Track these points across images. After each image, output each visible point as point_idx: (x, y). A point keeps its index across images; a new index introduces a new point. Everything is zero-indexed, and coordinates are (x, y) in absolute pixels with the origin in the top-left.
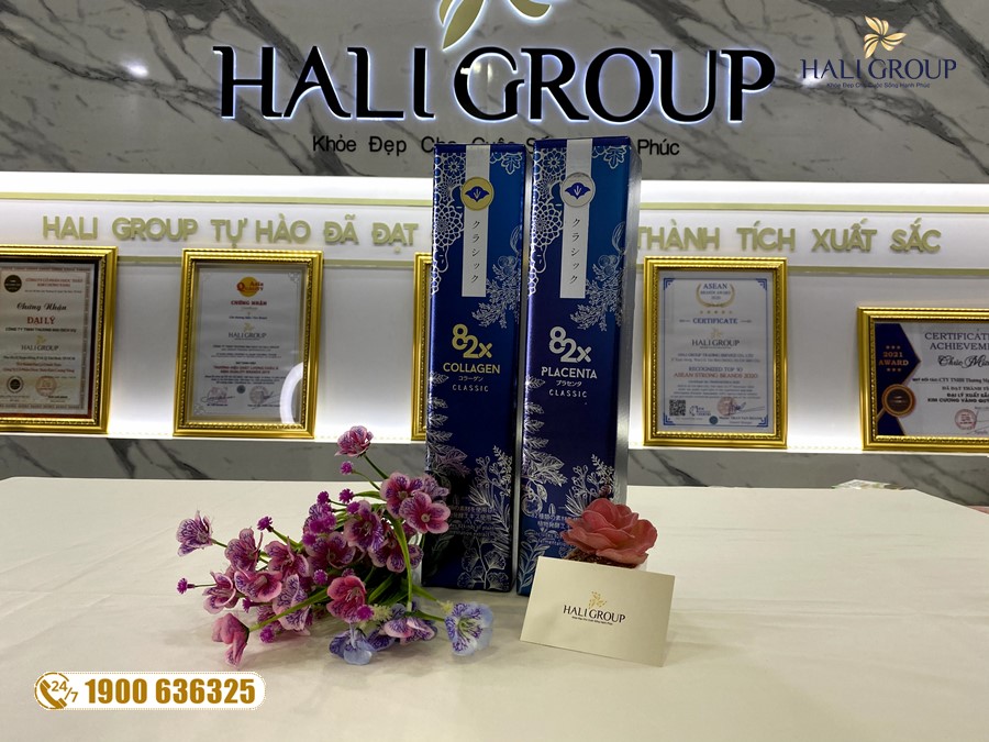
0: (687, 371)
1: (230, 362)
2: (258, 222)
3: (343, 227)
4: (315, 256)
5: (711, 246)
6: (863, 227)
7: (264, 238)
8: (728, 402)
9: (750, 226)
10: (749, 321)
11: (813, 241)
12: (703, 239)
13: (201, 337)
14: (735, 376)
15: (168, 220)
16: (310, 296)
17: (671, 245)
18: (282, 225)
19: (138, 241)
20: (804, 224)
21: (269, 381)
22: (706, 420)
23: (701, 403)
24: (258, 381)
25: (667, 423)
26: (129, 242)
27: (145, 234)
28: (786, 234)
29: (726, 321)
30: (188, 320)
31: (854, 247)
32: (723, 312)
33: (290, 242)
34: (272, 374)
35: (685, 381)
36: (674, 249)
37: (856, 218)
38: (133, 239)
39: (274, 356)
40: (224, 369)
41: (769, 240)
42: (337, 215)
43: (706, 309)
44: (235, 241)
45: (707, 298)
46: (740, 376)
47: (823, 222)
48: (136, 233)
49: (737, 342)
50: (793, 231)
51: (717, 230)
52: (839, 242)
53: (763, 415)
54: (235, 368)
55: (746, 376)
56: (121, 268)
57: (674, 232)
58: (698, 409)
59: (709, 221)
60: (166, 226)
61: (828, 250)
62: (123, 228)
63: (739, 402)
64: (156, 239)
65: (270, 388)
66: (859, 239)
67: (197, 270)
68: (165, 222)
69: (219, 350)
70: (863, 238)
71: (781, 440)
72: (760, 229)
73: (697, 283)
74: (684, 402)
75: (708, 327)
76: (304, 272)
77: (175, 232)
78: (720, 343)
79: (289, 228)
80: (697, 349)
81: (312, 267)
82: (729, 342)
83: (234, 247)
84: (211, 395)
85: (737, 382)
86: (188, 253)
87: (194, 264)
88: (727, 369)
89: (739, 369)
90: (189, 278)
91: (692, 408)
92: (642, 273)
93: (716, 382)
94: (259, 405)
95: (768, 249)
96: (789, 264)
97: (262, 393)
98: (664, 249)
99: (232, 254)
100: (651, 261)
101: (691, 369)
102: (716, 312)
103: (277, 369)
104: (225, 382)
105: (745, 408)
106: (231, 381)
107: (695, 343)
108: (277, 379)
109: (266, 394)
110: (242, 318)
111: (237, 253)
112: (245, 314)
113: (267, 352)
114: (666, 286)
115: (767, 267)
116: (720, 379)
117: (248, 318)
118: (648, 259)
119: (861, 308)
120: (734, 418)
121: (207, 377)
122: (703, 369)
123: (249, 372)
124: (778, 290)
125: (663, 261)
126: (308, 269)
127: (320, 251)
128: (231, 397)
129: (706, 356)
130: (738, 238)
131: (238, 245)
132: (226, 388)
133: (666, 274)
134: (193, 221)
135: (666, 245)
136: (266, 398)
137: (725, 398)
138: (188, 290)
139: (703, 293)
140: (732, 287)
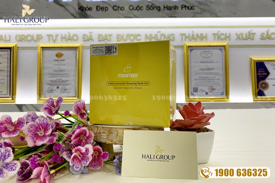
0: (198, 78)
1: (54, 79)
2: (62, 35)
3: (89, 35)
4: (80, 45)
5: (204, 39)
6: (252, 32)
7: (64, 40)
8: (211, 87)
9: (216, 32)
10: (217, 62)
11: (236, 37)
12: (202, 37)
13: (45, 71)
14: (213, 79)
15: (33, 35)
16: (79, 57)
17: (193, 39)
18: (69, 36)
19: (24, 42)
20: (233, 32)
21: (67, 85)
22: (204, 93)
23: (203, 88)
24: (63, 85)
25: (192, 94)
26: (21, 42)
27: (26, 40)
28: (228, 35)
29: (210, 62)
30: (40, 66)
31: (249, 38)
32: (209, 60)
33: (72, 41)
34: (68, 82)
35: (197, 81)
36: (193, 40)
37: (249, 29)
38: (22, 41)
39: (68, 77)
40: (52, 81)
41: (223, 37)
42: (86, 32)
43: (203, 59)
44: (54, 41)
45: (204, 55)
46: (215, 79)
47: (239, 31)
48: (23, 39)
49: (213, 69)
50: (230, 34)
51: (206, 34)
52: (244, 37)
53: (222, 91)
54: (55, 81)
55: (217, 79)
56: (20, 51)
57: (193, 35)
58: (203, 91)
59: (203, 31)
60: (32, 37)
61: (240, 40)
62: (19, 38)
63: (214, 88)
64: (29, 41)
65: (67, 87)
66: (250, 36)
67: (43, 50)
68: (32, 35)
69: (50, 75)
70: (252, 35)
71: (227, 99)
72: (219, 33)
73: (200, 51)
74: (197, 88)
75: (204, 64)
76: (76, 50)
77: (35, 38)
78: (208, 69)
79: (71, 35)
80: (201, 71)
81: (79, 48)
82: (211, 69)
83: (54, 43)
84: (48, 90)
85: (214, 81)
86: (40, 45)
87: (42, 49)
88: (211, 77)
89: (214, 77)
90: (40, 53)
91: (200, 90)
92: (183, 48)
93: (207, 81)
94: (64, 92)
95: (222, 40)
96: (229, 44)
97: (65, 89)
98: (190, 40)
99: (54, 45)
100: (186, 44)
101: (199, 77)
102: (207, 60)
103: (69, 81)
104: (53, 85)
105: (216, 89)
106: (54, 85)
107: (200, 69)
108: (69, 84)
109: (66, 89)
110: (57, 65)
111: (56, 45)
112: (58, 64)
113: (65, 76)
114: (191, 52)
115: (222, 45)
116: (208, 80)
117: (59, 65)
118: (185, 43)
119: (251, 57)
120: (213, 92)
121: (47, 84)
122: (203, 77)
123: (60, 82)
124: (226, 52)
125: (190, 44)
126: (78, 49)
127: (81, 44)
128: (55, 90)
129: (204, 73)
130: (213, 37)
131: (56, 42)
132: (53, 87)
133: (191, 48)
134: (41, 35)
135: (191, 39)
136: (66, 90)
137: (210, 87)
138: (40, 57)
139: (203, 54)
140: (212, 52)
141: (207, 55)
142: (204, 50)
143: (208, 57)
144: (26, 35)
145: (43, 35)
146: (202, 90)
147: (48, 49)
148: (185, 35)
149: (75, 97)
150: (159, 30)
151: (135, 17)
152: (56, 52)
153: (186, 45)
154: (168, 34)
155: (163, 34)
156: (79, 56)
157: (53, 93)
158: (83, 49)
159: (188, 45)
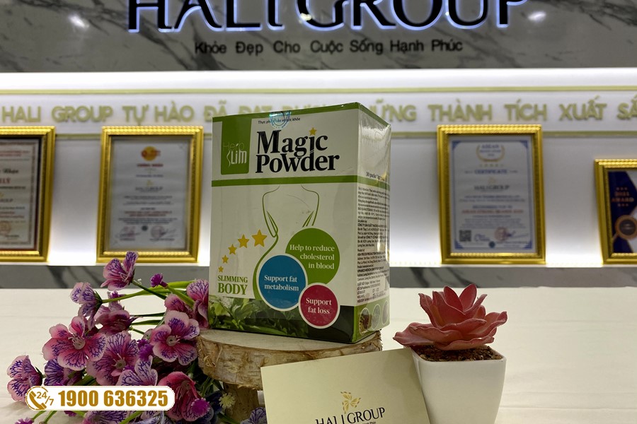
0: (470, 209)
1: (137, 208)
2: (156, 108)
3: (218, 108)
4: (198, 131)
5: (486, 118)
6: (597, 102)
7: (161, 118)
8: (502, 231)
9: (513, 102)
10: (515, 172)
11: (560, 113)
12: (480, 114)
13: (116, 190)
14: (506, 211)
15: (92, 108)
16: (194, 159)
17: (458, 117)
18: (174, 109)
19: (70, 123)
20: (553, 102)
21: (166, 222)
22: (486, 244)
23: (482, 232)
24: (158, 222)
25: (458, 247)
26: (64, 124)
27: (75, 118)
28: (540, 108)
29: (499, 172)
30: (106, 178)
31: (591, 116)
32: (497, 165)
33: (179, 120)
34: (168, 216)
35: (470, 216)
36: (459, 120)
37: (592, 96)
38: (67, 121)
39: (169, 203)
40: (132, 213)
41: (528, 113)
42: (213, 101)
43: (484, 163)
44: (139, 122)
45: (485, 155)
46: (510, 212)
47: (567, 99)
48: (68, 117)
49: (507, 187)
50: (545, 106)
51: (490, 107)
52: (579, 113)
53: (528, 239)
54: (140, 212)
55: (515, 212)
56: (60, 143)
57: (459, 109)
58: (482, 238)
59: (483, 100)
60: (90, 112)
61: (571, 119)
62: (60, 114)
63: (510, 231)
64: (83, 121)
65: (166, 227)
66: (594, 111)
67: (113, 142)
68: (89, 107)
69: (129, 200)
70: (597, 110)
71: (541, 258)
72: (521, 105)
73: (475, 145)
74: (469, 232)
75: (485, 176)
76: (189, 142)
77: (96, 115)
78: (495, 187)
79: (178, 108)
80: (479, 193)
81: (196, 138)
82: (502, 187)
83: (139, 125)
84: (123, 233)
85: (509, 216)
86: (106, 131)
87: (110, 138)
88: (500, 207)
89: (510, 207)
90: (107, 149)
91: (476, 236)
92: (436, 138)
93: (493, 216)
94: (158, 240)
95: (528, 119)
96: (544, 130)
97: (160, 231)
98: (452, 121)
99: (138, 130)
100: (443, 129)
101: (475, 207)
102: (491, 165)
103: (171, 212)
104: (132, 223)
105: (515, 235)
106: (137, 222)
107: (477, 188)
108: (171, 220)
109: (163, 231)
110: (145, 176)
111: (142, 130)
112: (147, 174)
113: (163, 201)
114: (454, 147)
115: (527, 132)
116: (495, 214)
117: (149, 176)
118: (440, 128)
119: (597, 160)
120: (507, 242)
121: (120, 219)
122: (483, 207)
123: (150, 215)
124: (536, 149)
125: (451, 129)
126: (193, 141)
127: (201, 127)
128: (138, 234)
129: (485, 197)
130: (505, 113)
131: (142, 123)
132: (134, 228)
133: (454, 138)
134: (110, 108)
135: (453, 117)
136: (163, 234)
137: (499, 228)
138: (106, 157)
139: (482, 151)
140: (503, 147)
141: (493, 155)
142: (485, 144)
143: (495, 160)
144: (76, 107)
145: (113, 107)
146: (480, 236)
147: (124, 140)
148: (440, 107)
149: (184, 250)
150: (379, 97)
151: (325, 67)
152: (142, 146)
153: (444, 132)
154: (401, 107)
155: (388, 106)
156: (195, 155)
157: (133, 240)
158: (204, 139)
159: (447, 133)
